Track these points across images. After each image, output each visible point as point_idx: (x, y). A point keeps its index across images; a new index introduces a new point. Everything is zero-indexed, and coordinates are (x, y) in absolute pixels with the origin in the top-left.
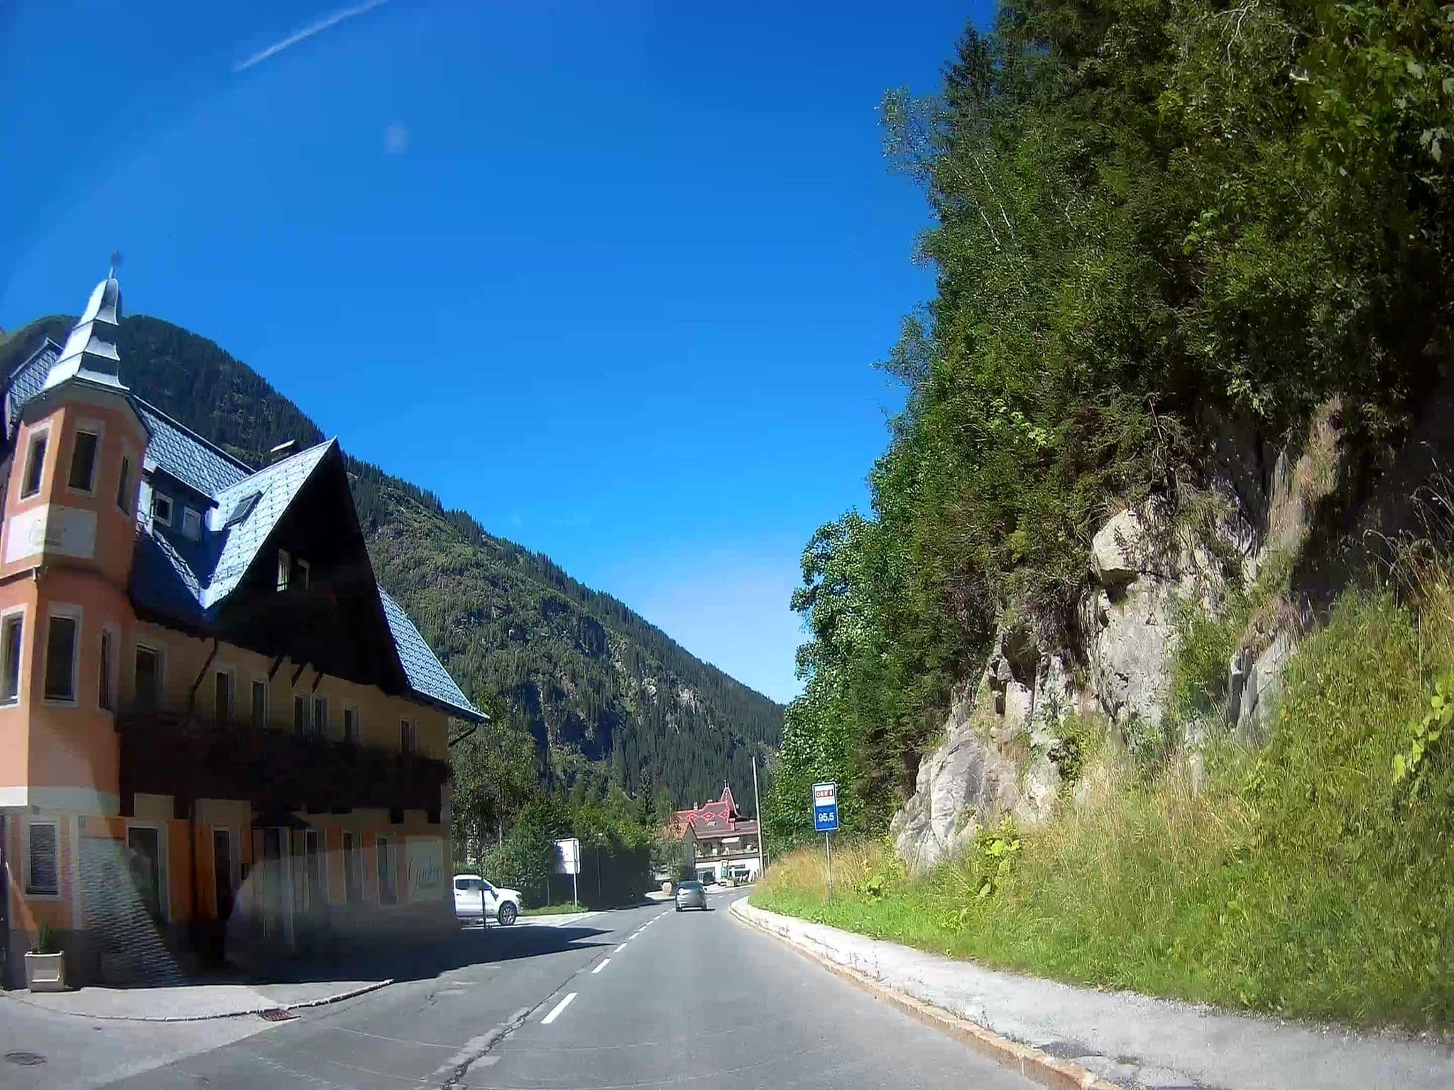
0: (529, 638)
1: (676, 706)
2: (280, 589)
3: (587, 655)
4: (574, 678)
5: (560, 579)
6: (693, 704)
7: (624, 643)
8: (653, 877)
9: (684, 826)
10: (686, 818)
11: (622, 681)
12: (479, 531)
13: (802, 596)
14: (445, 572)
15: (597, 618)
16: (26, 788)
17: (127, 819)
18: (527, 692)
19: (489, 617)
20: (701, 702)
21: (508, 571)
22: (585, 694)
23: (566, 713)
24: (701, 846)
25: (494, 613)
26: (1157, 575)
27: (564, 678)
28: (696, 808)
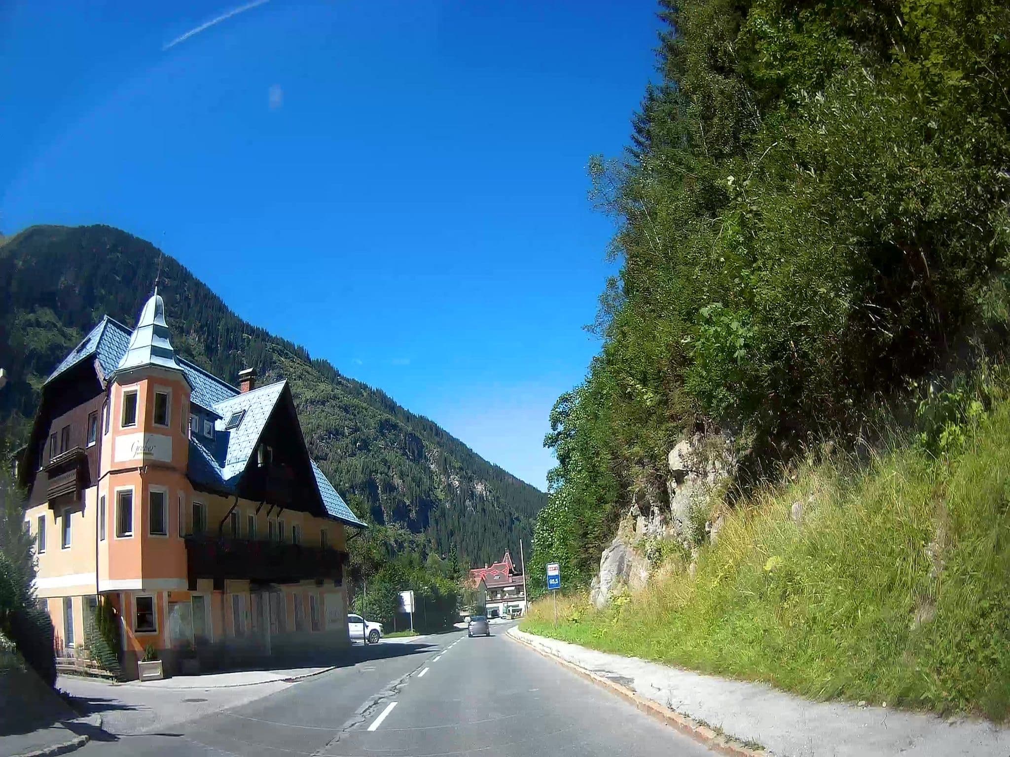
0: (371, 448)
1: (472, 495)
2: (259, 465)
3: (411, 460)
4: (402, 476)
5: (391, 407)
6: (484, 493)
7: (436, 452)
8: (459, 613)
9: (478, 580)
10: (479, 574)
11: (435, 477)
12: (337, 374)
13: (550, 439)
14: (312, 402)
15: (417, 434)
16: (141, 580)
17: (191, 592)
18: (369, 486)
19: (343, 435)
20: (490, 492)
21: (356, 401)
22: (410, 488)
23: (397, 500)
24: (490, 592)
25: (346, 431)
26: (697, 472)
27: (395, 476)
28: (486, 567)
